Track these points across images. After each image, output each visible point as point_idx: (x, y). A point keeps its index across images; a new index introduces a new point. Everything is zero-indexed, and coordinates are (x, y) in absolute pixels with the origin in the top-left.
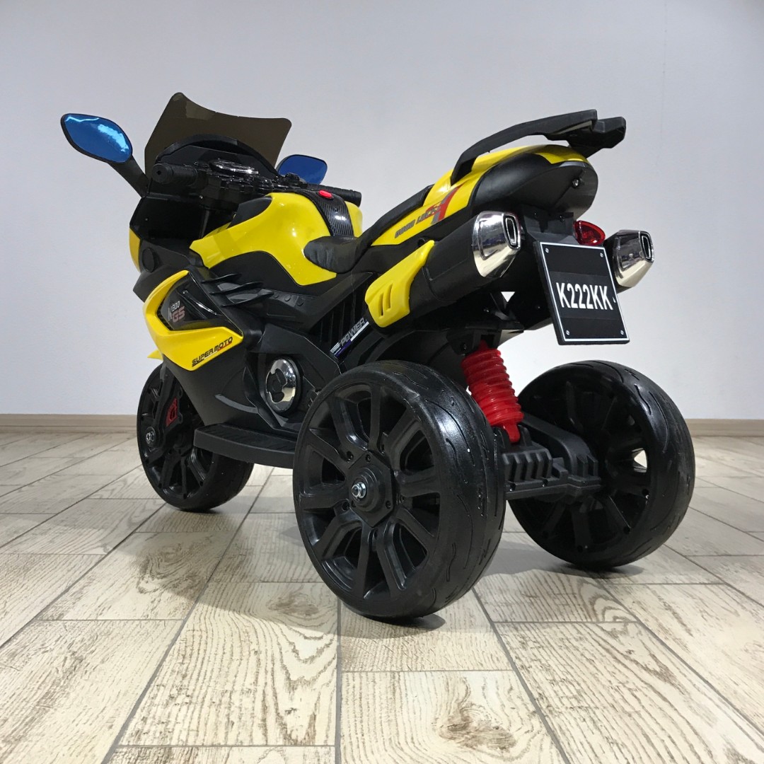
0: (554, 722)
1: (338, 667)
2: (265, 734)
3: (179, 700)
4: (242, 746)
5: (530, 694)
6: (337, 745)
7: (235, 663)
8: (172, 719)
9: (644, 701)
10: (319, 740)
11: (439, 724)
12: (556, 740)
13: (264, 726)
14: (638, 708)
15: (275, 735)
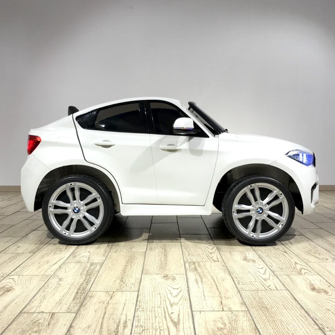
0: (263, 259)
1: (218, 250)
2: (210, 260)
3: (190, 255)
4: (206, 261)
5: (258, 255)
6: (224, 262)
7: (197, 250)
8: (191, 258)
9: (280, 256)
10: (220, 261)
11: (241, 259)
12: (263, 261)
13: (209, 259)
14: (279, 257)
15: (212, 260)
